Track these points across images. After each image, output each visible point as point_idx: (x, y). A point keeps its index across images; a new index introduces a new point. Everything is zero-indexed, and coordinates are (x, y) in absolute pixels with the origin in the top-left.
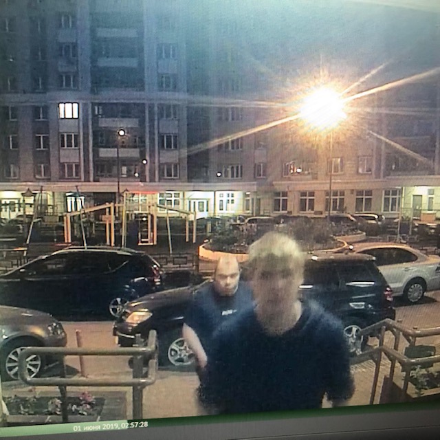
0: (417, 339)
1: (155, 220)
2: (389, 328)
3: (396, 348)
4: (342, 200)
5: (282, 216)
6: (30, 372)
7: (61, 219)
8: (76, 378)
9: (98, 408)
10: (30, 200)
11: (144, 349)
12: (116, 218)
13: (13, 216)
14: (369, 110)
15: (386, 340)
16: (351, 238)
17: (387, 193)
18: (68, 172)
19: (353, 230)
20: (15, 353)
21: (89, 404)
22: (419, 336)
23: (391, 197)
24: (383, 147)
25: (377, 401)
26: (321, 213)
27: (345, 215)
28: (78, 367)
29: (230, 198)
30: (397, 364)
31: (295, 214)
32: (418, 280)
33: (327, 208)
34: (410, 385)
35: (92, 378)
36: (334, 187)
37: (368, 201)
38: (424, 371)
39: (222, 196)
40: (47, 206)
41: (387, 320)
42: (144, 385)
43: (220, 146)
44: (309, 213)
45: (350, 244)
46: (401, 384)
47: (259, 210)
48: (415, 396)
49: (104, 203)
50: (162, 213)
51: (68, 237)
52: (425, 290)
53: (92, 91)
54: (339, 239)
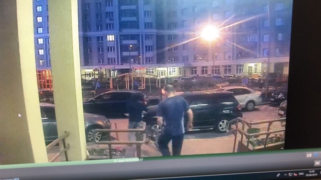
0: (252, 125)
1: (145, 79)
2: (240, 121)
3: (243, 129)
4: (219, 70)
5: (195, 77)
6: (97, 139)
7: (109, 79)
8: (115, 141)
9: (123, 153)
10: (97, 72)
11: (141, 129)
12: (130, 79)
13: (90, 79)
14: (229, 33)
15: (238, 126)
16: (223, 84)
17: (237, 66)
18: (111, 61)
19: (224, 81)
20: (91, 132)
21: (120, 151)
22: (253, 124)
23: (239, 68)
24: (235, 48)
25: (236, 151)
26: (210, 75)
27: (220, 75)
28: (116, 137)
29: (174, 70)
30: (244, 136)
31: (200, 76)
32: (251, 101)
33: (213, 73)
34: (250, 145)
35: (121, 141)
36: (215, 64)
37: (230, 70)
38: (255, 139)
39: (170, 69)
40: (103, 75)
41: (239, 118)
42: (141, 144)
43: (169, 50)
44: (205, 75)
45: (222, 87)
46: (246, 144)
47: (185, 74)
48: (252, 149)
49: (125, 73)
50: (147, 76)
51: (111, 86)
52: (255, 105)
53: (120, 30)
54: (218, 85)
